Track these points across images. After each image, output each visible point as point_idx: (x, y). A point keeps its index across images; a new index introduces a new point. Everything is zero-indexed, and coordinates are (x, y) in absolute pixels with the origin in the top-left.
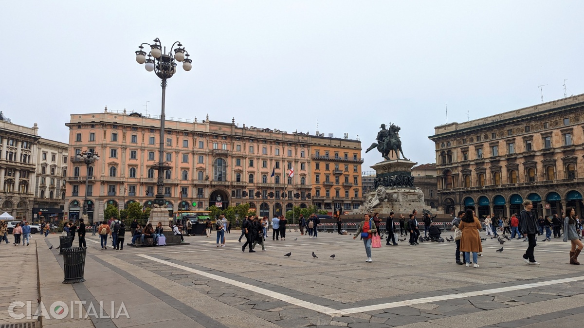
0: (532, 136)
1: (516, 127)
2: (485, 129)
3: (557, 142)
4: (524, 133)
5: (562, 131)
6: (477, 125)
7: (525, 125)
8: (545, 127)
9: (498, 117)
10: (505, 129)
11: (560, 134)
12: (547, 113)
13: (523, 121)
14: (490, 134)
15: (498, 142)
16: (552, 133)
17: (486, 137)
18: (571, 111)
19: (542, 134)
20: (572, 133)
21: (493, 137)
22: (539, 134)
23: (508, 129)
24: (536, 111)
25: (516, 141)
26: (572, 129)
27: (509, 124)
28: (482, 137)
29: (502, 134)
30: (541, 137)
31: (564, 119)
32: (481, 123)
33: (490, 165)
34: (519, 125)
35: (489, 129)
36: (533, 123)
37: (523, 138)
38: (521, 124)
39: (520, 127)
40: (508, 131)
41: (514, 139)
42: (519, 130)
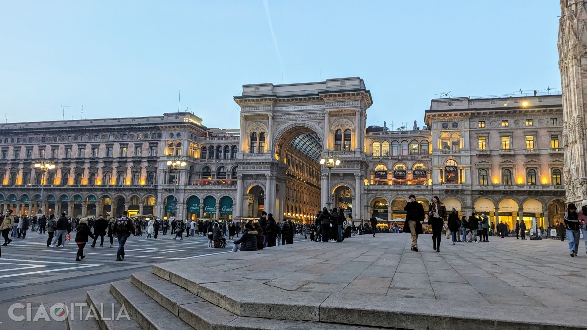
0: (45, 146)
1: (35, 136)
2: (12, 133)
3: (61, 154)
4: (40, 142)
5: (65, 146)
6: (7, 128)
7: (42, 136)
8: (55, 141)
9: (24, 125)
10: (28, 137)
11: (64, 147)
12: (57, 130)
13: (40, 132)
14: (15, 139)
15: (20, 147)
16: (58, 146)
17: (12, 141)
18: (73, 132)
19: (52, 146)
20: (71, 149)
21: (17, 142)
22: (49, 145)
23: (30, 137)
24: (52, 126)
25: (34, 148)
26: (72, 146)
27: (30, 132)
28: (10, 140)
29: (25, 141)
30: (51, 148)
31: (68, 137)
32: (11, 127)
33: (10, 166)
34: (38, 135)
35: (16, 134)
36: (48, 136)
37: (39, 147)
38: (40, 135)
39: (38, 137)
40: (30, 138)
41: (33, 147)
42: (37, 139)
